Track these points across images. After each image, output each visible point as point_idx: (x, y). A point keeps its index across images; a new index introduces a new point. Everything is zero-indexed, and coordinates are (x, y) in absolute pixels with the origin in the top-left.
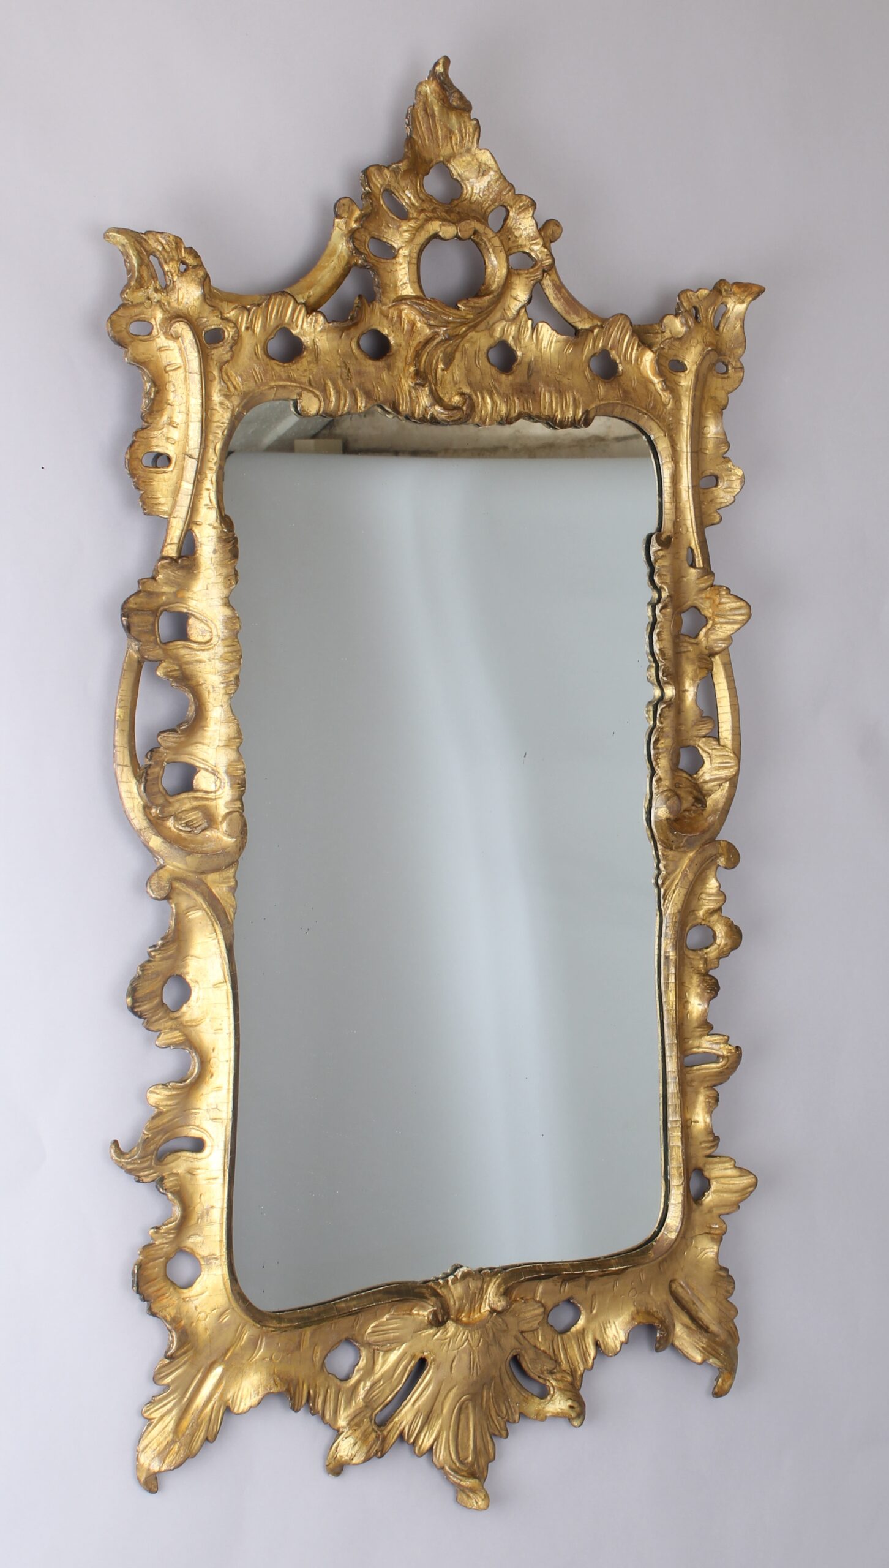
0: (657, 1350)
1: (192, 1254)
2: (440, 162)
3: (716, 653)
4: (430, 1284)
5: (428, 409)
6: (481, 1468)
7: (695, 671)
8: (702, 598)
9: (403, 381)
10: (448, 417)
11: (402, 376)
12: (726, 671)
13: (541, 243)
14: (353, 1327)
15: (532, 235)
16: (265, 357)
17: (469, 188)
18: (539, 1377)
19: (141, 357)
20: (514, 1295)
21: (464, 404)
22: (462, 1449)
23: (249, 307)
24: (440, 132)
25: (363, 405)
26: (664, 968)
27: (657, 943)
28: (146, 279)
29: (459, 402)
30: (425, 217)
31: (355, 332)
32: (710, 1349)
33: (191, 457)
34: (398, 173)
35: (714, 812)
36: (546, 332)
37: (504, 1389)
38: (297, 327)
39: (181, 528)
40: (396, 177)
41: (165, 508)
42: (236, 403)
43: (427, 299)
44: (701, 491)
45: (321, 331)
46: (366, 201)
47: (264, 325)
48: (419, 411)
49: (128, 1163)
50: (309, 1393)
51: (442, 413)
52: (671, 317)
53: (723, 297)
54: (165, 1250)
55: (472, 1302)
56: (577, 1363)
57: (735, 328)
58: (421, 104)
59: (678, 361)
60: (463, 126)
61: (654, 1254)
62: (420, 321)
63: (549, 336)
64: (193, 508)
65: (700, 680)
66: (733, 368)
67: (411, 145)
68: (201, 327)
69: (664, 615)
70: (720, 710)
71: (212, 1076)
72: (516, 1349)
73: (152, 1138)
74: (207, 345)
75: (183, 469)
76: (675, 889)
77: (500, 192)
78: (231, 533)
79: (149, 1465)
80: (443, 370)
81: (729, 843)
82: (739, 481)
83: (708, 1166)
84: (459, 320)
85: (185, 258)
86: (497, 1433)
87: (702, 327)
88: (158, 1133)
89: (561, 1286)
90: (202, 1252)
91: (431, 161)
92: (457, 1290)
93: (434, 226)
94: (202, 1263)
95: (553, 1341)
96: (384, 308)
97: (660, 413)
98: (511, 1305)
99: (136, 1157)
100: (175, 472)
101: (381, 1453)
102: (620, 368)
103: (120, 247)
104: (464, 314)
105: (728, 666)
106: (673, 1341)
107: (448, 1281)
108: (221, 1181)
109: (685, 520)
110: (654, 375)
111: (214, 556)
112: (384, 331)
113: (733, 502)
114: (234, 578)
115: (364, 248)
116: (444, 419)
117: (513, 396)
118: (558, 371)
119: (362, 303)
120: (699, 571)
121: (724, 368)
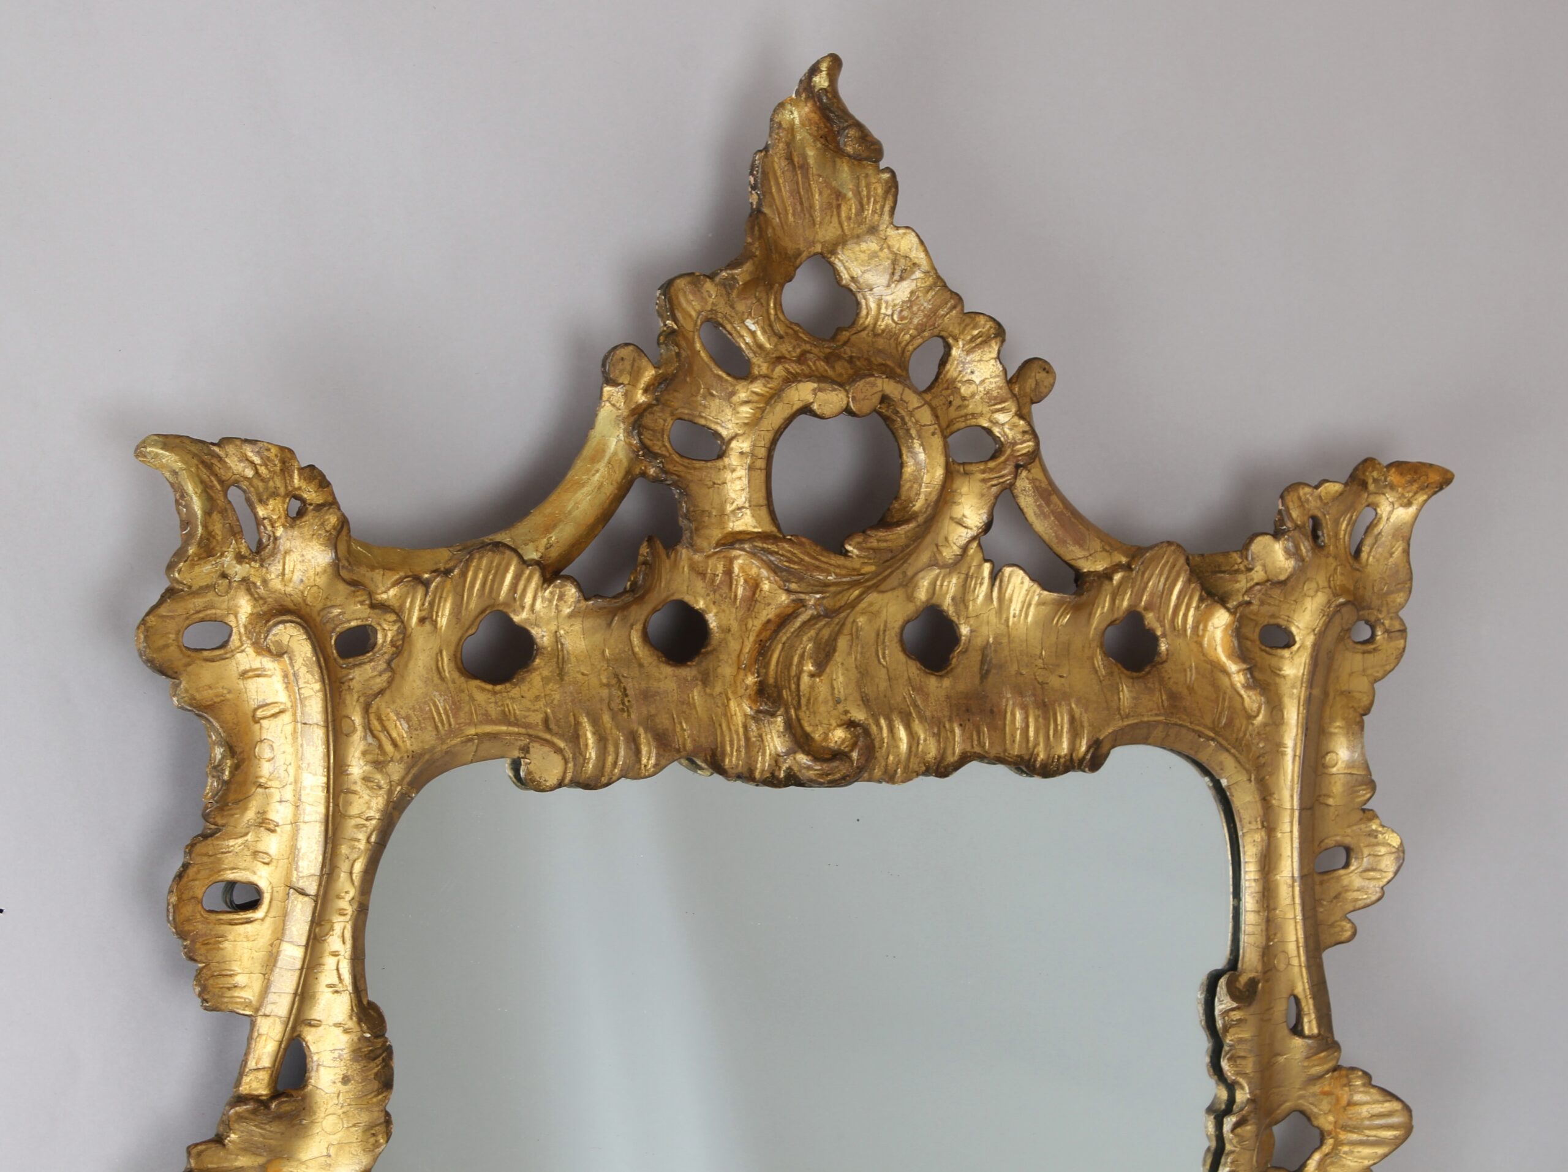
2: (816, 254)
5: (781, 760)
8: (1314, 1095)
9: (733, 704)
10: (821, 776)
11: (730, 695)
13: (1014, 410)
15: (995, 394)
16: (456, 675)
17: (873, 305)
19: (206, 695)
21: (854, 745)
23: (426, 576)
24: (817, 196)
25: (652, 761)
28: (219, 538)
29: (843, 741)
30: (784, 373)
31: (639, 613)
33: (302, 893)
34: (732, 287)
36: (1019, 585)
38: (523, 608)
39: (278, 1037)
40: (728, 294)
41: (249, 994)
42: (396, 777)
43: (784, 539)
44: (1317, 878)
45: (571, 616)
46: (668, 350)
47: (456, 613)
48: (763, 764)
51: (809, 768)
52: (1267, 539)
53: (1369, 494)
57: (1391, 554)
58: (781, 145)
59: (1279, 626)
60: (863, 183)
62: (768, 579)
63: (1024, 592)
64: (304, 995)
66: (1386, 631)
67: (760, 230)
68: (329, 626)
69: (1241, 1139)
74: (341, 661)
75: (284, 915)
77: (934, 312)
78: (380, 1040)
80: (812, 675)
82: (1393, 857)
84: (848, 579)
85: (300, 488)
87: (1327, 556)
91: (799, 254)
93: (803, 392)
96: (698, 557)
97: (1241, 735)
100: (269, 920)
102: (1163, 647)
103: (167, 474)
104: (857, 565)
109: (1283, 942)
110: (1229, 657)
111: (344, 1088)
112: (697, 602)
113: (1379, 899)
114: (382, 1128)
115: (660, 443)
116: (814, 777)
117: (950, 720)
118: (1040, 662)
119: (654, 553)
120: (1310, 1041)
121: (1366, 633)
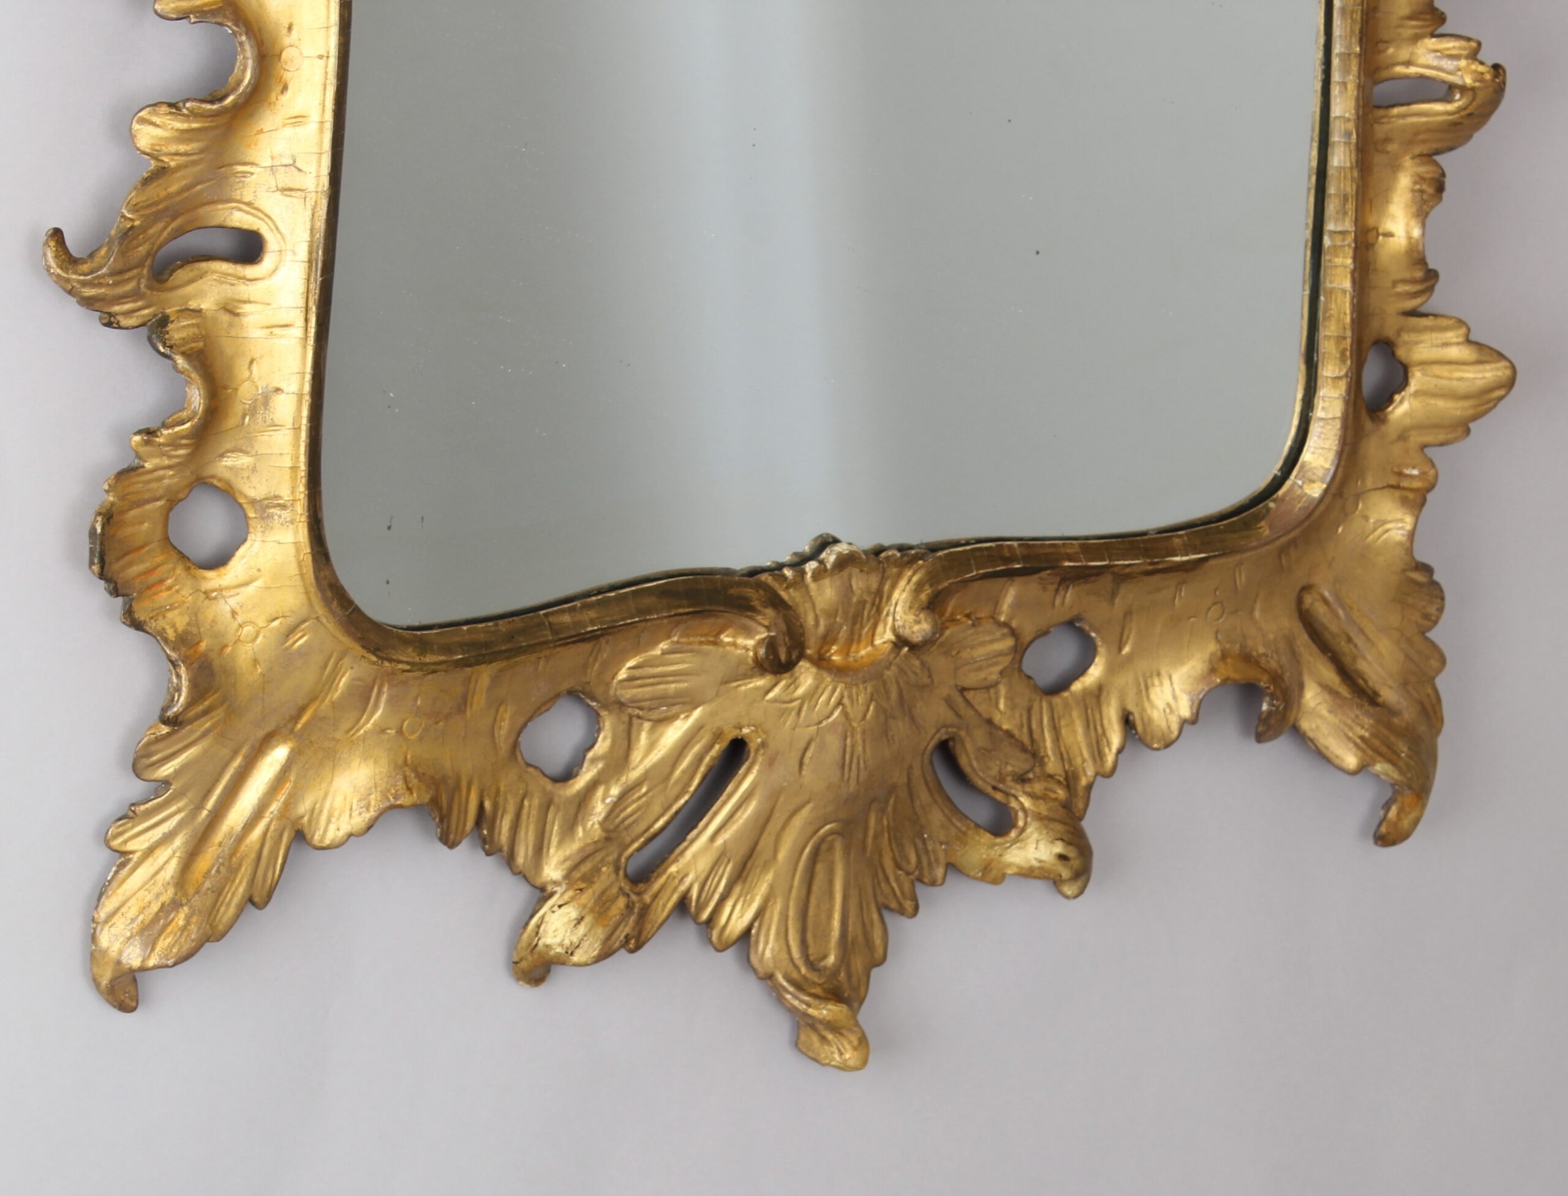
0: (1260, 738)
1: (227, 493)
4: (764, 577)
6: (854, 979)
14: (585, 666)
18: (995, 788)
20: (950, 609)
22: (814, 937)
32: (1376, 742)
37: (916, 814)
49: (84, 284)
50: (481, 807)
54: (166, 481)
55: (856, 620)
56: (1079, 761)
61: (1270, 527)
71: (285, 88)
72: (945, 726)
73: (143, 229)
79: (121, 952)
83: (1406, 337)
86: (894, 905)
88: (156, 217)
89: (1057, 591)
90: (253, 489)
92: (825, 593)
94: (251, 514)
95: (1029, 710)
98: (942, 629)
99: (104, 270)
101: (636, 942)
106: (1296, 720)
107: (803, 573)
108: (297, 332)
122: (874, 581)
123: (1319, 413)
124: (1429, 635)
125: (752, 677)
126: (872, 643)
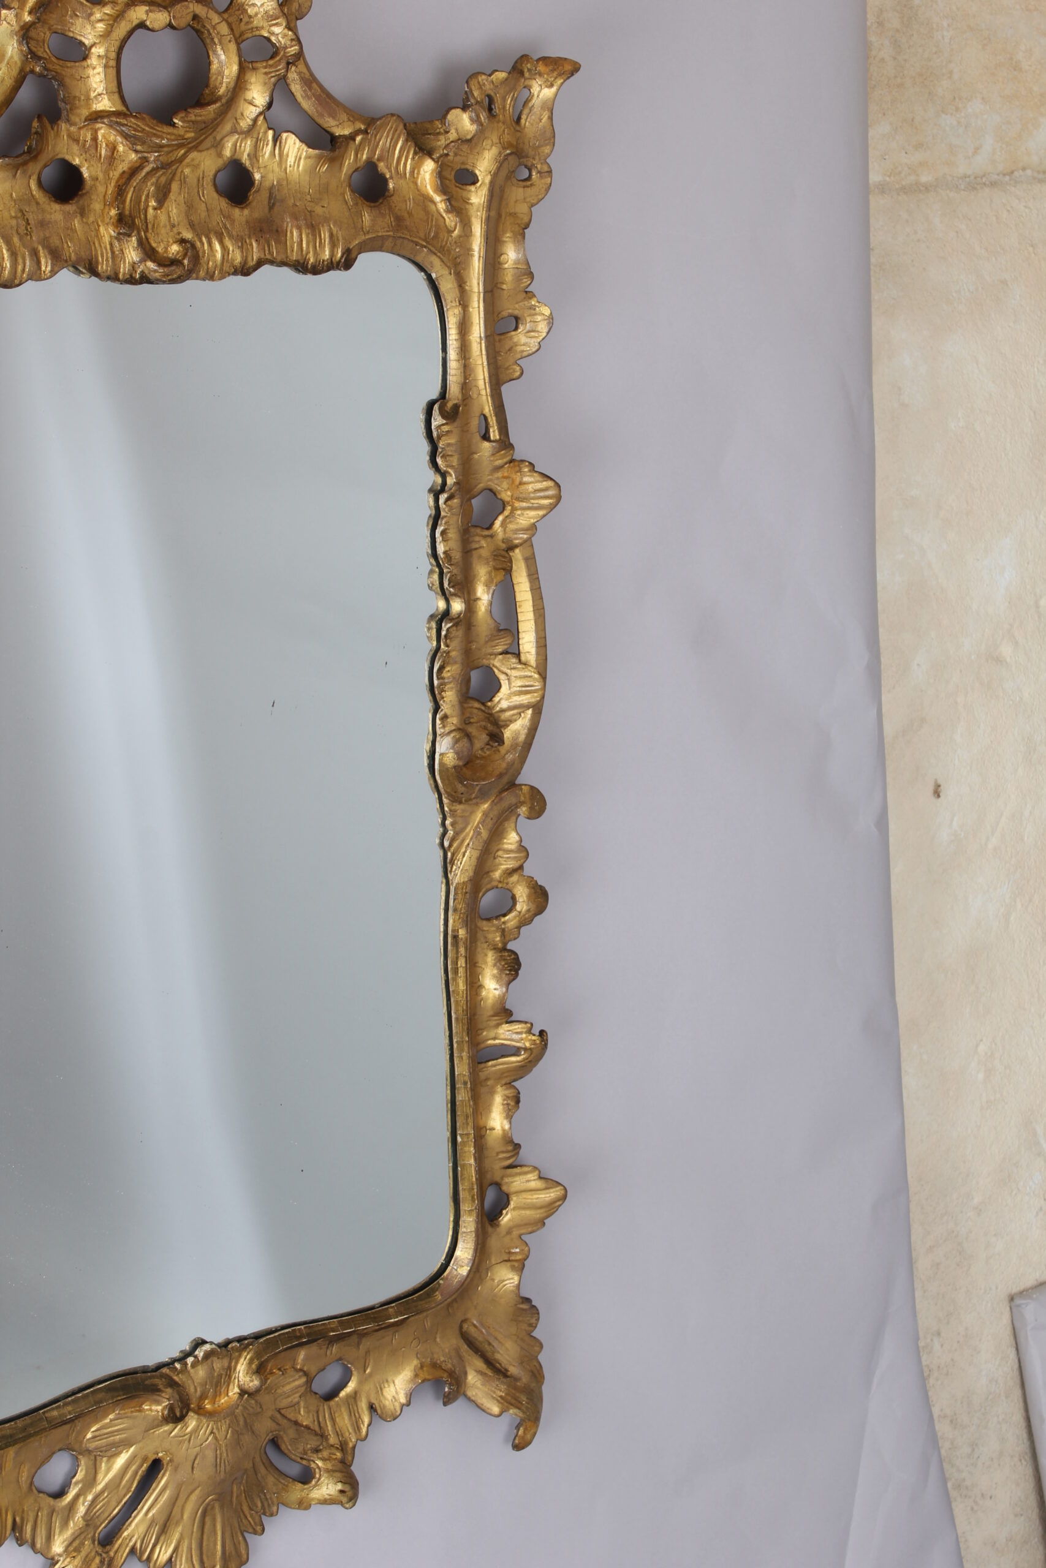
0: (445, 1404)
3: (516, 546)
4: (165, 1370)
5: (136, 266)
7: (490, 573)
8: (498, 479)
9: (102, 229)
10: (164, 276)
11: (100, 223)
12: (528, 567)
13: (284, 24)
14: (68, 1436)
15: (271, 13)
18: (301, 1458)
20: (269, 1368)
21: (185, 255)
22: (208, 1557)
25: (49, 268)
26: (452, 950)
27: (442, 917)
29: (178, 253)
30: (125, 0)
31: (34, 168)
32: (509, 1398)
35: (514, 746)
36: (292, 145)
37: (259, 1481)
43: (131, 115)
44: (497, 338)
48: (124, 269)
50: (14, 1521)
51: (155, 271)
52: (458, 111)
53: (525, 79)
55: (217, 1385)
56: (347, 1434)
57: (540, 120)
59: (467, 170)
61: (441, 1295)
62: (122, 143)
63: (296, 150)
65: (496, 585)
66: (539, 172)
69: (451, 508)
70: (521, 617)
72: (272, 1431)
76: (465, 852)
80: (155, 209)
81: (532, 788)
82: (545, 322)
83: (506, 1180)
84: (176, 142)
86: (251, 1530)
87: (498, 122)
89: (327, 1348)
92: (199, 1374)
93: (139, 13)
95: (317, 1412)
96: (73, 129)
97: (444, 243)
98: (266, 1380)
102: (391, 186)
104: (182, 133)
105: (531, 562)
106: (464, 1391)
107: (186, 1364)
109: (476, 380)
110: (435, 191)
112: (74, 160)
113: (538, 350)
115: (42, 50)
116: (159, 277)
117: (250, 237)
118: (308, 197)
119: (42, 126)
120: (494, 444)
121: (526, 174)
122: (226, 1362)
123: (462, 1230)
124: (534, 1334)
125: (161, 1426)
126: (227, 1395)
